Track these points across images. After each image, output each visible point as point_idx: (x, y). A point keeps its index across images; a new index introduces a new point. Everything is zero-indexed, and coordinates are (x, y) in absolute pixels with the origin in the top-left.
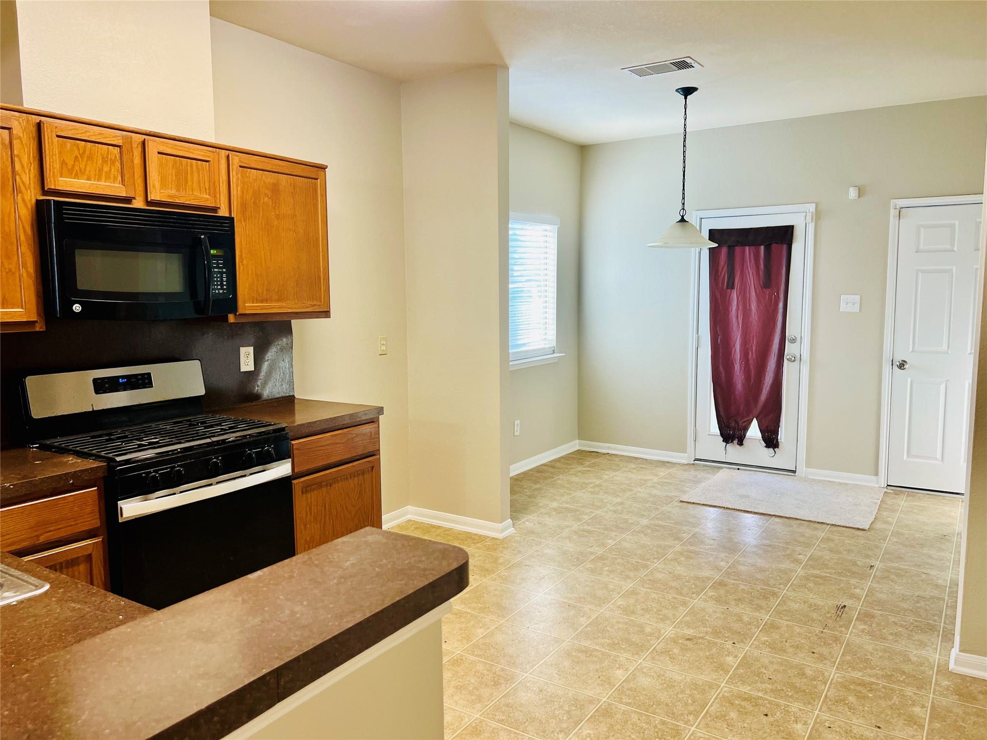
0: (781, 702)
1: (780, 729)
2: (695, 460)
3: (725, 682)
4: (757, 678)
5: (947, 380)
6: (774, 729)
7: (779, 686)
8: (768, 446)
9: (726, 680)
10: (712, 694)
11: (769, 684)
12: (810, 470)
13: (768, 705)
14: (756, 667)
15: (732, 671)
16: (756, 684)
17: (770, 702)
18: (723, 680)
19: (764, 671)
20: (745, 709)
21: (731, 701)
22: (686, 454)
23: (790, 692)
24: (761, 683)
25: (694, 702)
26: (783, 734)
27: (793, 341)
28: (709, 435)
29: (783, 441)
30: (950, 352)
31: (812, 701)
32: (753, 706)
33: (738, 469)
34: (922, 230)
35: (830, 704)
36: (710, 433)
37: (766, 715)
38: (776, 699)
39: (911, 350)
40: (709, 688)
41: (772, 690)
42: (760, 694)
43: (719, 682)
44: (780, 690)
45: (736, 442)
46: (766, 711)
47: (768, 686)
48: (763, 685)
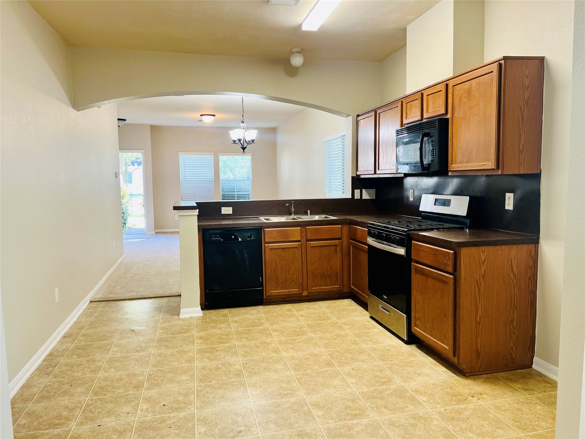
0: (158, 416)
1: (154, 402)
3: (196, 413)
4: (178, 424)
6: (158, 401)
7: (163, 425)
9: (196, 414)
10: (198, 403)
11: (169, 424)
13: (165, 411)
14: (182, 432)
15: (196, 422)
16: (178, 420)
17: (164, 413)
18: (198, 413)
19: (176, 431)
20: (176, 404)
21: (186, 404)
23: (155, 425)
24: (174, 422)
25: (204, 395)
26: (153, 400)
31: (140, 424)
32: (173, 407)
35: (129, 427)
37: (164, 405)
38: (162, 416)
40: (202, 406)
41: (166, 420)
42: (172, 415)
43: (199, 411)
44: (161, 423)
46: (165, 407)
47: (169, 422)
48: (173, 421)
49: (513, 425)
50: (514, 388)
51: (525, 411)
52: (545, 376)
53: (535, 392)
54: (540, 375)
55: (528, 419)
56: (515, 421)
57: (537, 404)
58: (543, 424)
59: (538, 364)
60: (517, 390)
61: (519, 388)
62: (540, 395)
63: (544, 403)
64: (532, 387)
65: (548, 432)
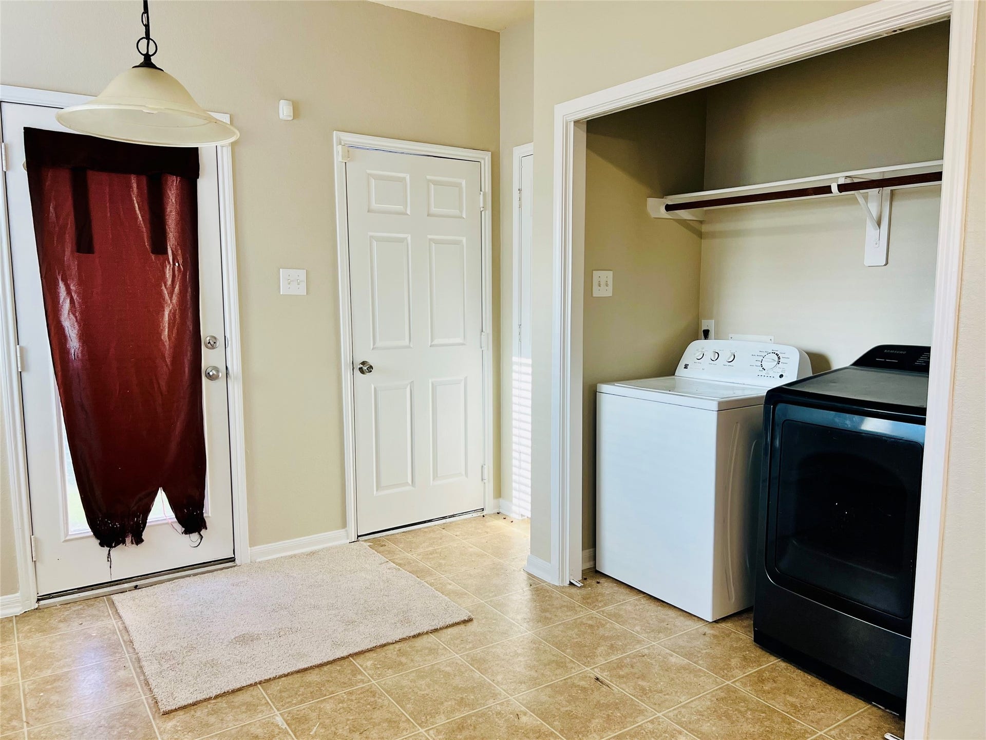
2: (38, 600)
5: (412, 382)
8: (188, 531)
12: (257, 548)
22: (17, 594)
27: (212, 345)
28: (66, 541)
29: (210, 515)
30: (412, 346)
33: (136, 587)
34: (373, 181)
36: (68, 538)
39: (372, 347)
45: (128, 540)
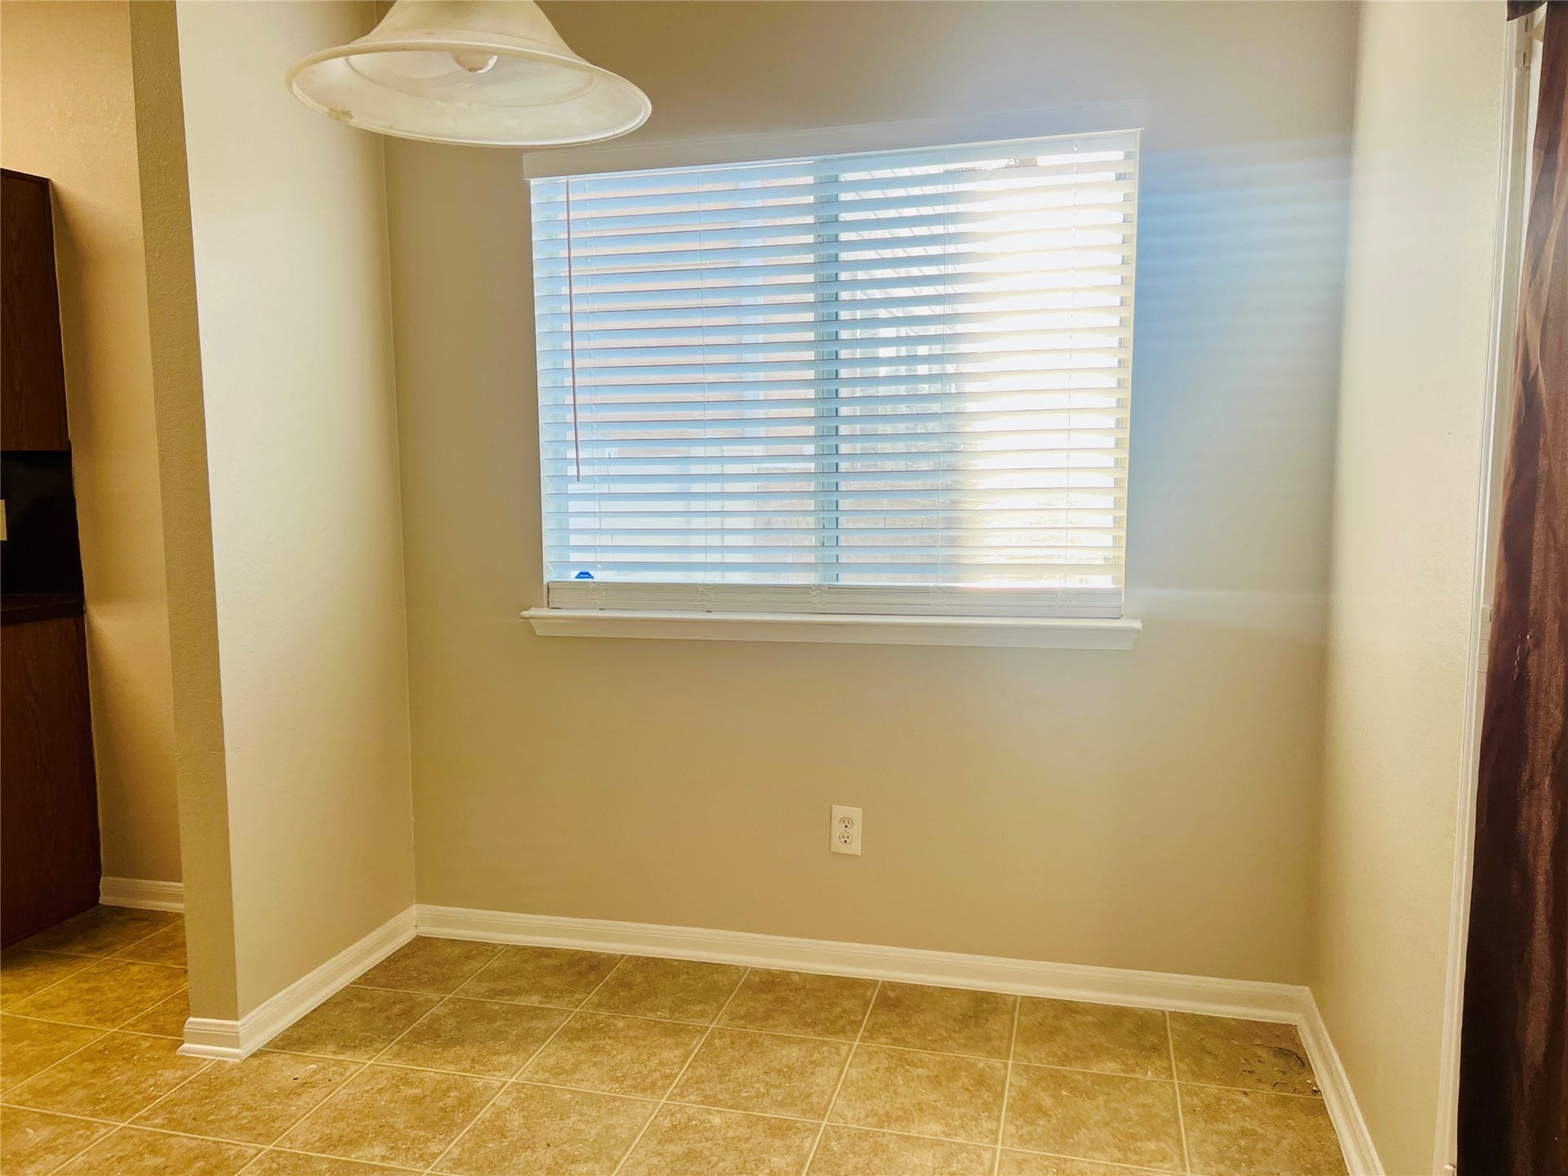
49: (88, 1022)
50: (69, 957)
51: (106, 988)
52: (131, 910)
53: (118, 947)
54: (121, 910)
55: (118, 999)
56: (90, 1013)
57: (129, 966)
58: (152, 993)
59: (112, 891)
60: (76, 957)
61: (81, 952)
62: (131, 947)
63: (143, 958)
64: (109, 939)
65: (166, 1003)
